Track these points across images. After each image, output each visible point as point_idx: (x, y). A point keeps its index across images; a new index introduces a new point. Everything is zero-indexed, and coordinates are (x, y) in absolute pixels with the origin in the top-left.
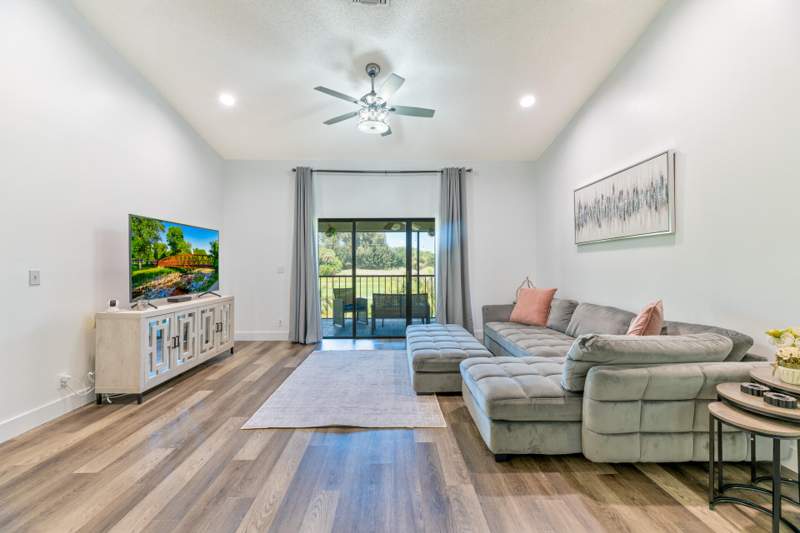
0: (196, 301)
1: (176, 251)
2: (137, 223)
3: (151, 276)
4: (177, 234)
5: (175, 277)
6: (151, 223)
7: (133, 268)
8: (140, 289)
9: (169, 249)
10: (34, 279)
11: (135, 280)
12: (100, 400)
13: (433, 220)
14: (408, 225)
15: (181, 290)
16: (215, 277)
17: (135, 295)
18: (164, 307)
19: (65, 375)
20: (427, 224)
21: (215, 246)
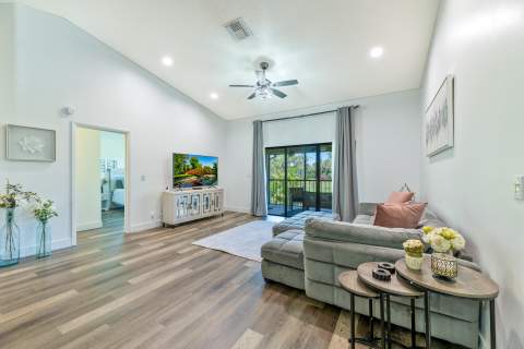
0: (205, 189)
1: (194, 167)
2: (176, 157)
3: (181, 178)
4: (194, 160)
5: (194, 178)
6: (182, 156)
7: (174, 174)
8: (177, 183)
9: (191, 167)
10: (143, 178)
11: (175, 179)
12: (164, 224)
13: (331, 144)
14: (317, 148)
15: (197, 184)
16: (216, 179)
17: (175, 185)
18: (189, 191)
19: (152, 213)
20: (328, 146)
21: (216, 165)
